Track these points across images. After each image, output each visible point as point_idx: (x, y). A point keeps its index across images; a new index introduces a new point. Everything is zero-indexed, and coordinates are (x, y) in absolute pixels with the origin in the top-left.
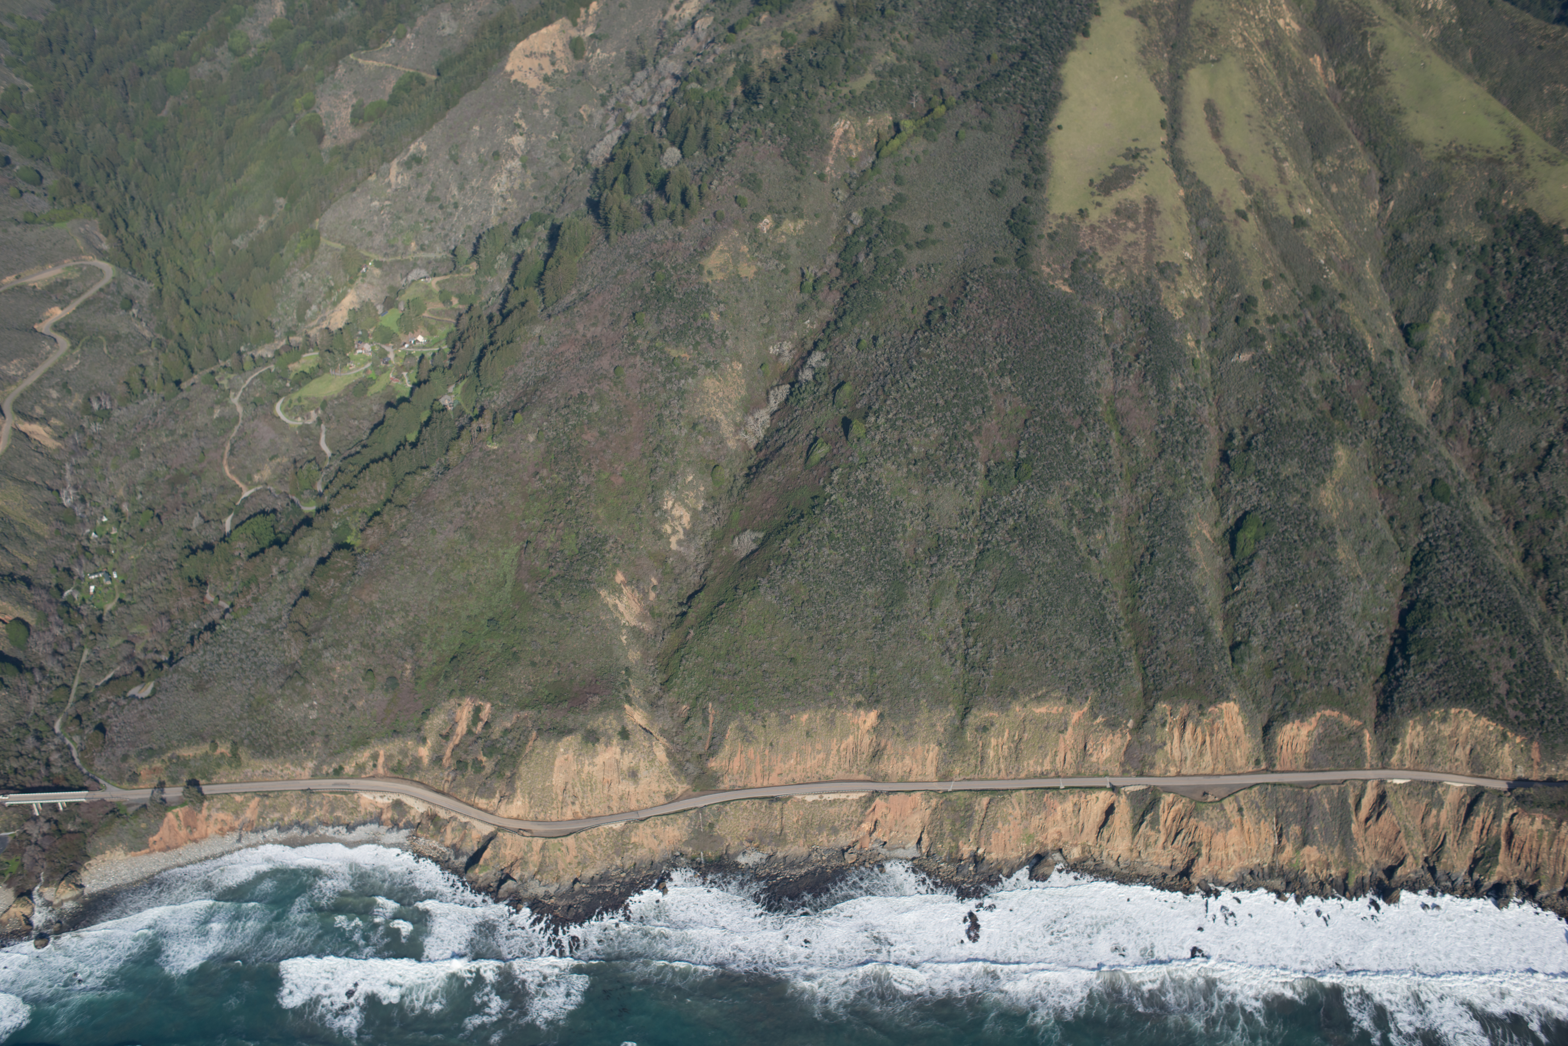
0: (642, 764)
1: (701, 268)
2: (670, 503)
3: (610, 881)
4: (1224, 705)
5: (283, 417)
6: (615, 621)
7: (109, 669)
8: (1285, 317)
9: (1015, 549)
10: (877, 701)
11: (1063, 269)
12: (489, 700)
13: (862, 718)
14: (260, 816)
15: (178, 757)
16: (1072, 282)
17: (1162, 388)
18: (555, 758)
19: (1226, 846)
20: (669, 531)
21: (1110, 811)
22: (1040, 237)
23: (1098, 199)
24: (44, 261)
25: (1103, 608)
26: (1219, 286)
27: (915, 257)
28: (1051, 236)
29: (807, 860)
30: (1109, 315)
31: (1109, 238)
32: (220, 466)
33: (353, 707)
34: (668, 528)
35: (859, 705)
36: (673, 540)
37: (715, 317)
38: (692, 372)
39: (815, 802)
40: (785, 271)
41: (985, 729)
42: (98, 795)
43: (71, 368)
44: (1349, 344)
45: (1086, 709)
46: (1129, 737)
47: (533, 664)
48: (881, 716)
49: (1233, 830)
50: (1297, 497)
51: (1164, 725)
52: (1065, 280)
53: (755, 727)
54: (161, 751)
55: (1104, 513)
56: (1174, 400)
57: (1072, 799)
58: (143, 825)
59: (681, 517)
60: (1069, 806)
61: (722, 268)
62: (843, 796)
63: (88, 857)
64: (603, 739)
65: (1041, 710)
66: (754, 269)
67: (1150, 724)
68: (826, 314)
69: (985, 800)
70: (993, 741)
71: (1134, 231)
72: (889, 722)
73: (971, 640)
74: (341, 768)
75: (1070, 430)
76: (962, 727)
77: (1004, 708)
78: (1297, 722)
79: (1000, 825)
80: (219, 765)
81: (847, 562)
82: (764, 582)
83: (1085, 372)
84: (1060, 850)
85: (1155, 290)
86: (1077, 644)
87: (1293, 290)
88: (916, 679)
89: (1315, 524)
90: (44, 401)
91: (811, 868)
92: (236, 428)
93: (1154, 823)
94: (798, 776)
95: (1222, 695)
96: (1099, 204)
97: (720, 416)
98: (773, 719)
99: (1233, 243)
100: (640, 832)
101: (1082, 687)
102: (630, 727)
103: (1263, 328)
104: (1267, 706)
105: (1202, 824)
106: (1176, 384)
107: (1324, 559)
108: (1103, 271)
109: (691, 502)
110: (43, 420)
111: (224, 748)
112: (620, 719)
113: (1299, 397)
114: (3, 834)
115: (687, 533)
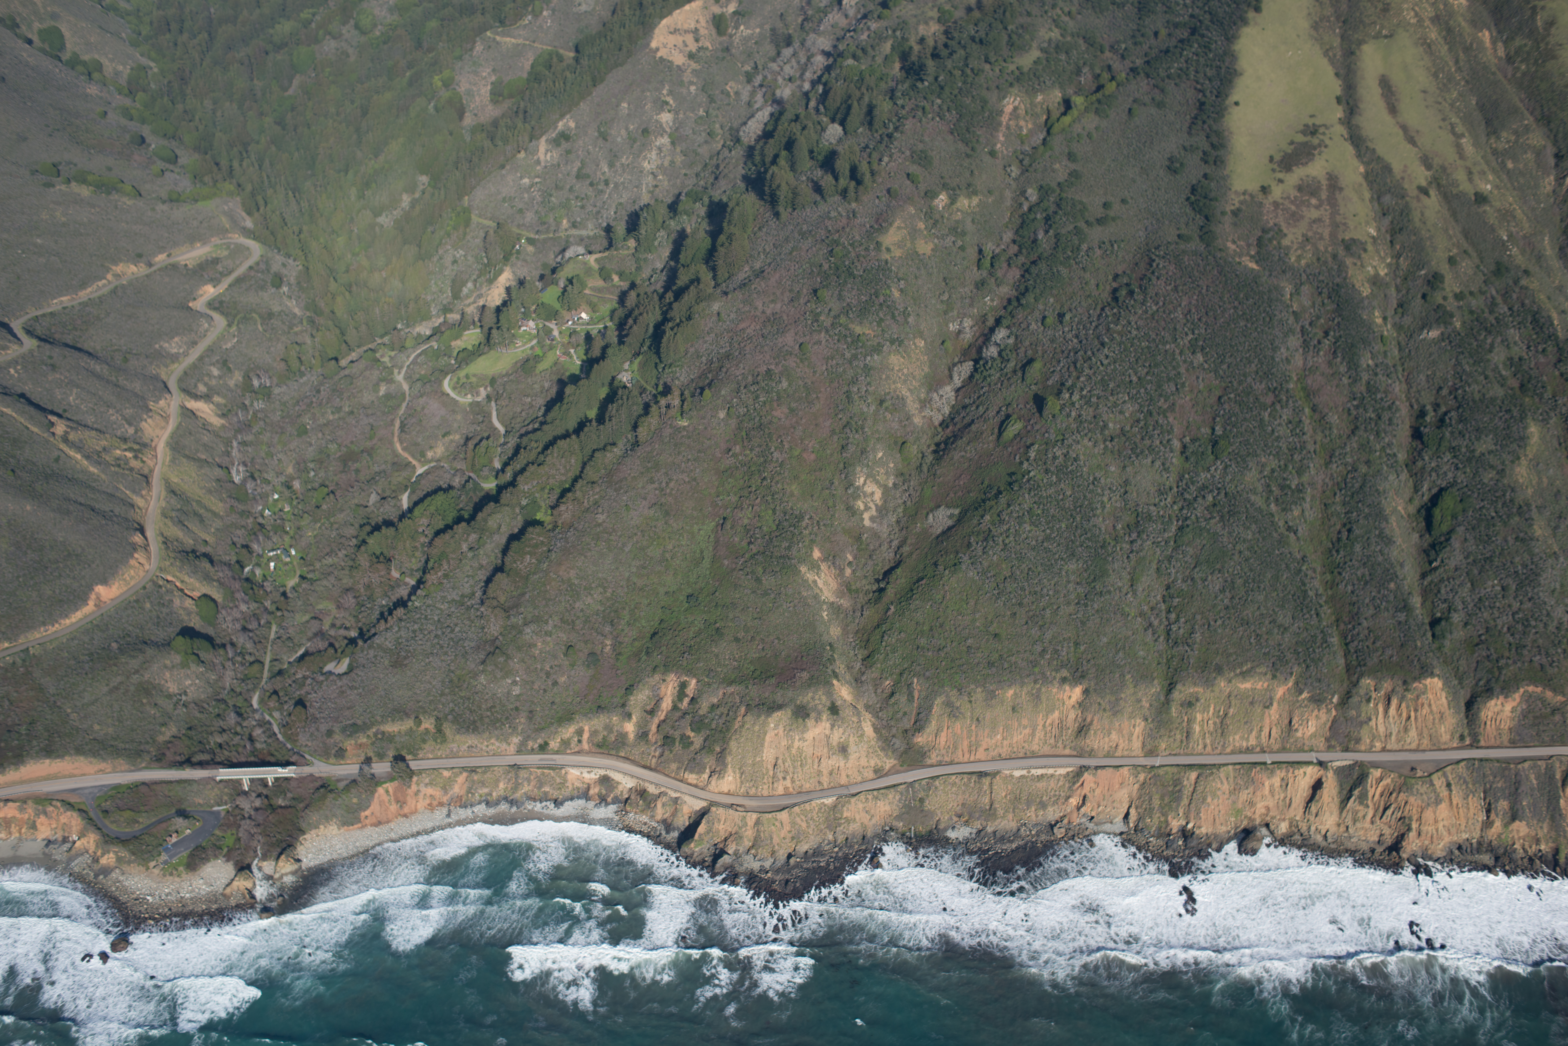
0: (851, 739)
1: (878, 244)
2: (862, 480)
3: (823, 855)
4: (1429, 680)
5: (453, 394)
6: (816, 597)
7: (300, 646)
8: (1471, 293)
9: (1215, 525)
10: (1083, 677)
11: (1249, 245)
12: (694, 676)
13: (1067, 693)
14: (469, 791)
15: (383, 733)
16: (1259, 259)
17: (1353, 365)
18: (765, 734)
19: (1436, 821)
20: (862, 507)
21: (1317, 786)
22: (1223, 213)
23: (1280, 175)
24: (193, 239)
25: (1304, 584)
26: (1404, 263)
27: (1096, 234)
28: (1235, 213)
29: (1017, 834)
30: (1297, 292)
31: (1293, 214)
32: (391, 443)
33: (555, 683)
34: (860, 505)
35: (1064, 680)
36: (866, 516)
37: (896, 294)
38: (877, 349)
39: (1022, 777)
40: (962, 248)
41: (1190, 704)
42: (306, 770)
43: (229, 345)
44: (1535, 321)
45: (1290, 684)
46: (1334, 713)
47: (737, 640)
48: (1086, 692)
49: (1443, 806)
50: (1492, 474)
51: (1368, 700)
52: (1252, 257)
53: (961, 702)
54: (365, 727)
55: (1300, 489)
56: (1365, 377)
57: (1280, 774)
58: (355, 800)
59: (873, 493)
60: (1276, 781)
61: (899, 245)
62: (1051, 771)
63: (303, 832)
64: (813, 715)
65: (1246, 685)
66: (931, 246)
67: (1355, 700)
68: (1006, 290)
69: (1193, 775)
70: (1199, 717)
71: (1317, 207)
72: (1094, 698)
73: (1173, 616)
74: (546, 744)
75: (1264, 407)
76: (1167, 702)
77: (1209, 683)
78: (1501, 698)
79: (1209, 800)
80: (424, 741)
81: (1048, 538)
82: (966, 558)
83: (1275, 349)
84: (1267, 825)
85: (1342, 267)
86: (1280, 619)
87: (1478, 267)
88: (1121, 654)
89: (1511, 501)
90: (206, 379)
91: (1021, 843)
92: (404, 405)
93: (1363, 798)
94: (1005, 751)
95: (1425, 671)
96: (1281, 181)
97: (905, 392)
98: (979, 694)
99: (1416, 220)
100: (852, 806)
101: (1287, 662)
102: (839, 703)
103: (1451, 305)
104: (1469, 682)
105: (1412, 800)
106: (1366, 360)
107: (1522, 535)
108: (1288, 248)
109: (881, 478)
110: (207, 397)
111: (428, 724)
112: (829, 694)
113: (1490, 373)
114: (216, 808)
115: (879, 509)
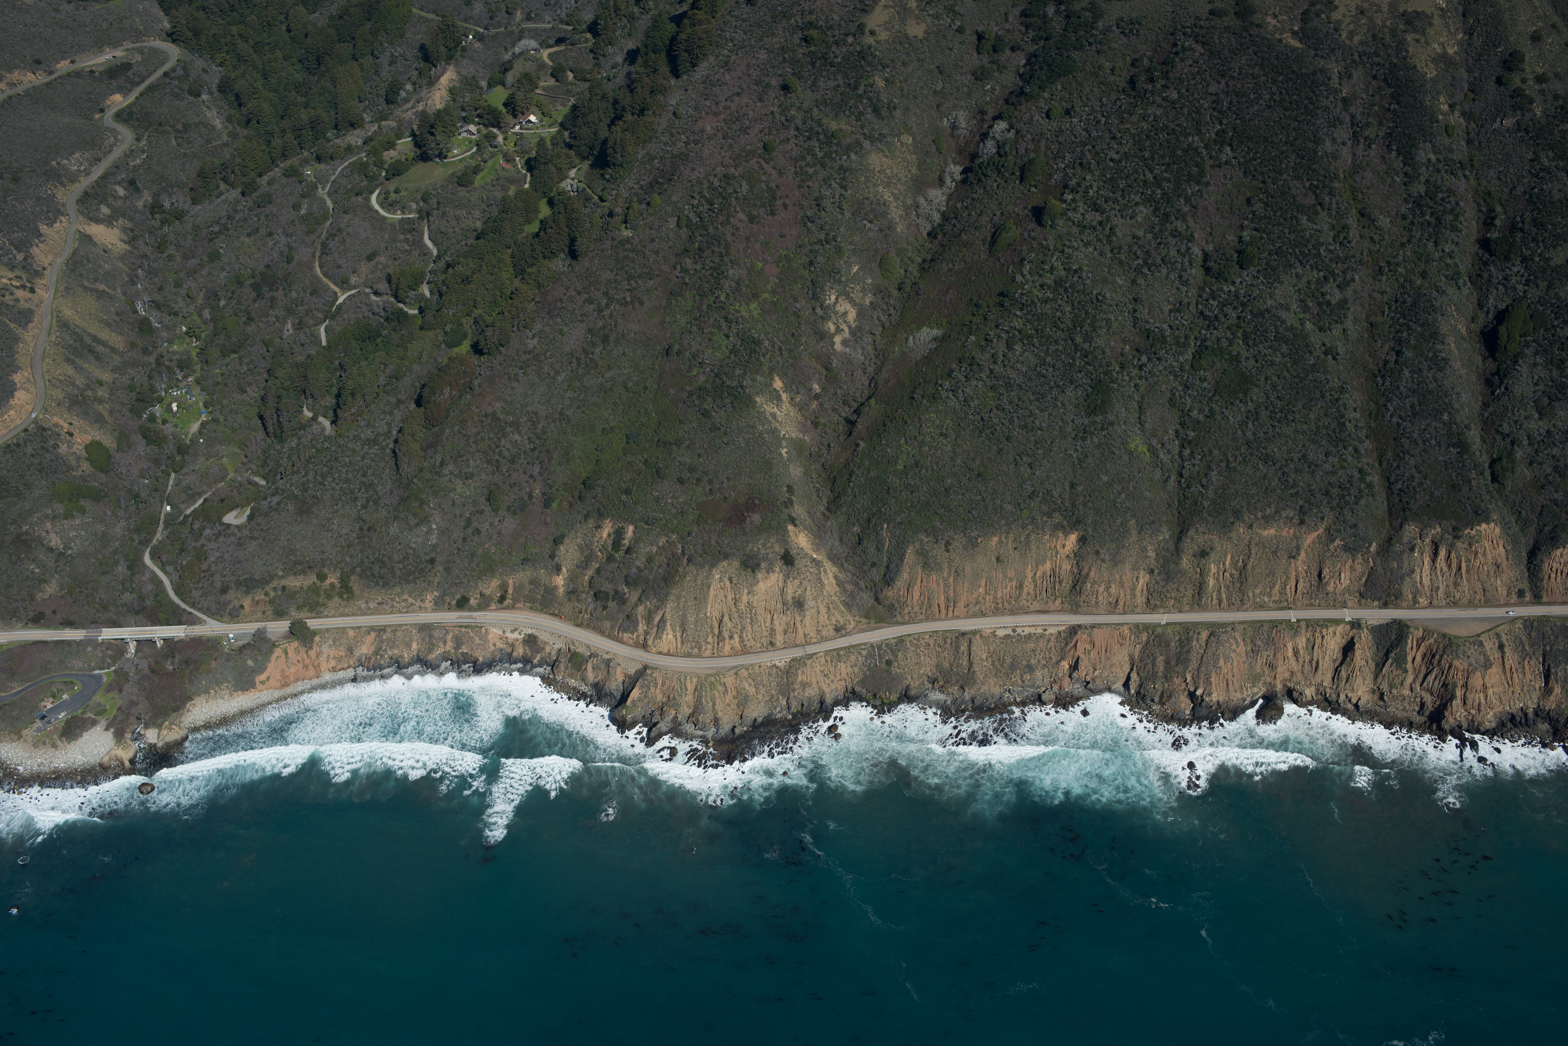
0: (809, 593)
1: (862, 27)
2: (833, 297)
3: (774, 724)
4: (1483, 526)
5: (381, 211)
6: (774, 432)
10: (1079, 522)
11: (1292, 20)
12: (631, 522)
13: (1061, 542)
14: (377, 652)
15: (284, 588)
16: (1303, 36)
18: (709, 586)
20: (833, 329)
24: (101, 43)
25: (1342, 416)
26: (1478, 40)
29: (999, 702)
34: (831, 327)
35: (1057, 526)
36: (838, 339)
39: (1007, 636)
40: (960, 30)
41: (1204, 554)
42: (196, 630)
43: (138, 161)
45: (1321, 531)
46: (1371, 564)
48: (1082, 540)
49: (1493, 670)
51: (1412, 549)
52: (1294, 34)
53: (937, 551)
57: (1305, 634)
59: (845, 314)
60: (1301, 642)
61: (886, 27)
62: (1039, 630)
63: (191, 697)
64: (763, 565)
65: (1269, 532)
66: (923, 27)
67: (1396, 548)
68: (1010, 78)
69: (1204, 635)
70: (1213, 569)
72: (1091, 546)
73: (1187, 452)
74: (466, 600)
75: (1302, 209)
77: (1226, 529)
79: (1221, 662)
80: (329, 597)
83: (1318, 142)
84: (1290, 693)
85: (1402, 45)
88: (1123, 496)
90: (110, 200)
92: (327, 224)
93: (1401, 661)
94: (987, 608)
95: (1481, 515)
97: (887, 197)
98: (958, 542)
101: (1317, 505)
102: (794, 552)
108: (1339, 22)
109: (857, 296)
110: (109, 221)
111: (334, 578)
114: (97, 672)
115: (853, 332)
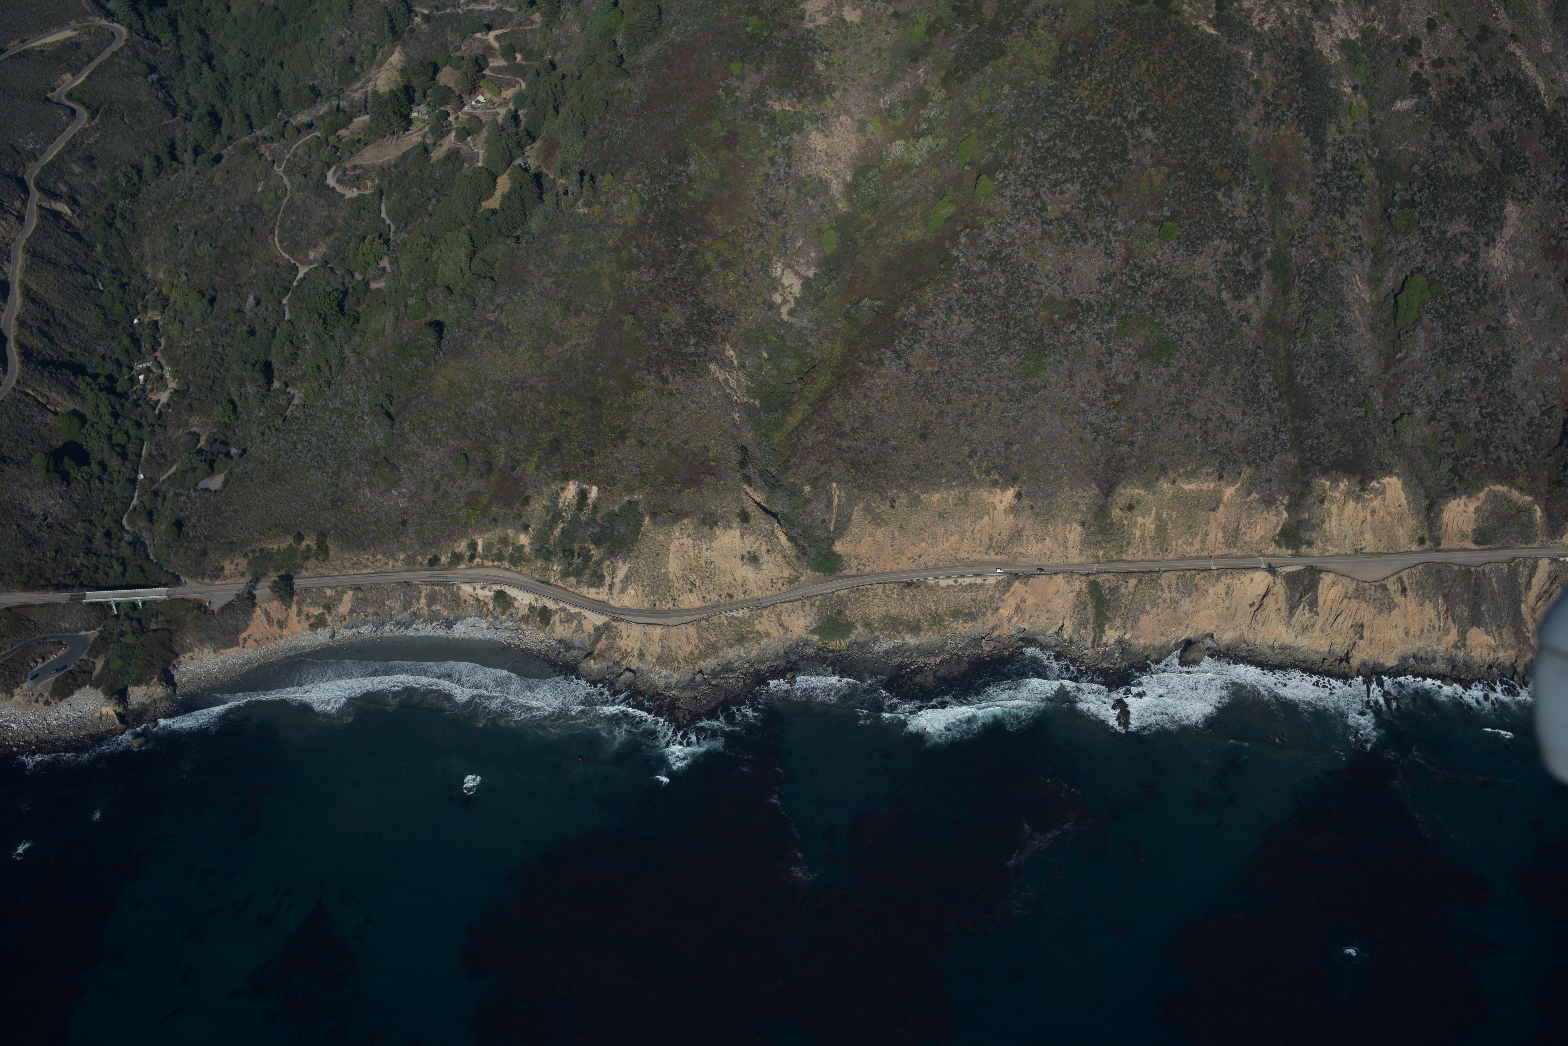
0: (764, 548)
1: (802, 12)
2: (779, 270)
3: (733, 671)
4: (1387, 480)
5: (337, 188)
6: (727, 398)
7: (172, 463)
8: (1451, 60)
13: (998, 498)
14: (354, 610)
15: (262, 550)
17: (1317, 139)
18: (670, 543)
19: (1389, 628)
20: (779, 300)
21: (1265, 593)
24: (49, 23)
29: (942, 648)
30: (1258, 59)
32: (270, 243)
33: (446, 495)
34: (777, 298)
35: (994, 484)
36: (784, 310)
38: (798, 128)
43: (92, 141)
44: (1520, 90)
45: (1238, 485)
47: (641, 444)
48: (1019, 496)
49: (1397, 612)
50: (1464, 258)
51: (1322, 502)
52: (1209, 21)
53: (883, 508)
54: (242, 545)
55: (1255, 275)
58: (231, 622)
59: (791, 286)
60: (1221, 588)
61: (825, 13)
63: (177, 656)
64: (721, 523)
65: (1190, 487)
67: (1308, 501)
70: (1140, 521)
72: (1026, 502)
74: (437, 559)
76: (1106, 505)
77: (1151, 485)
78: (1464, 497)
79: (1148, 608)
80: (306, 558)
81: (978, 330)
82: (889, 354)
84: (1211, 636)
87: (1460, 31)
88: (1056, 455)
89: (1485, 286)
91: (947, 657)
92: (284, 201)
93: (1313, 605)
95: (1384, 470)
97: (828, 175)
98: (903, 499)
100: (764, 620)
102: (749, 509)
103: (1428, 73)
104: (1432, 481)
105: (1364, 605)
106: (1332, 134)
107: (1493, 324)
108: (1251, 10)
109: (801, 269)
112: (739, 500)
113: (1465, 147)
114: (83, 633)
115: (799, 303)
